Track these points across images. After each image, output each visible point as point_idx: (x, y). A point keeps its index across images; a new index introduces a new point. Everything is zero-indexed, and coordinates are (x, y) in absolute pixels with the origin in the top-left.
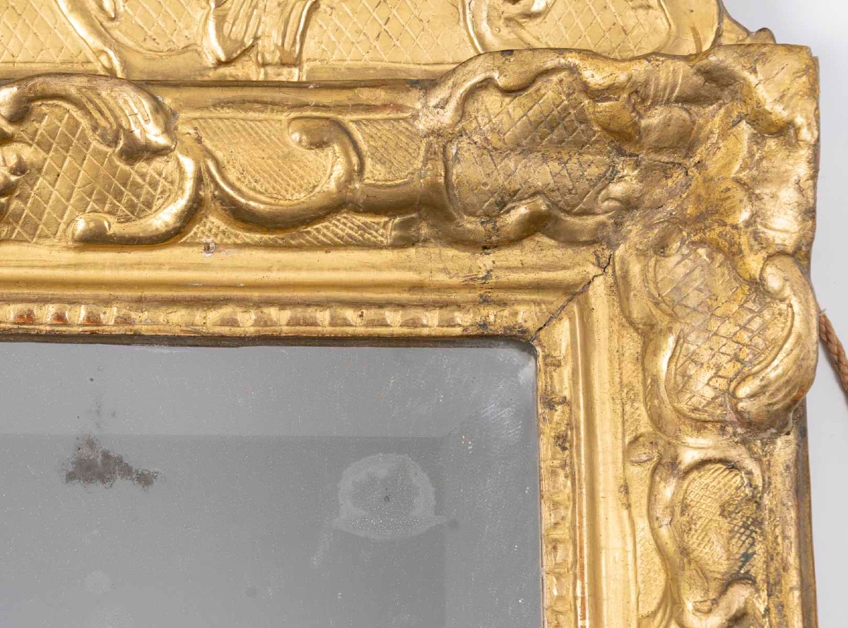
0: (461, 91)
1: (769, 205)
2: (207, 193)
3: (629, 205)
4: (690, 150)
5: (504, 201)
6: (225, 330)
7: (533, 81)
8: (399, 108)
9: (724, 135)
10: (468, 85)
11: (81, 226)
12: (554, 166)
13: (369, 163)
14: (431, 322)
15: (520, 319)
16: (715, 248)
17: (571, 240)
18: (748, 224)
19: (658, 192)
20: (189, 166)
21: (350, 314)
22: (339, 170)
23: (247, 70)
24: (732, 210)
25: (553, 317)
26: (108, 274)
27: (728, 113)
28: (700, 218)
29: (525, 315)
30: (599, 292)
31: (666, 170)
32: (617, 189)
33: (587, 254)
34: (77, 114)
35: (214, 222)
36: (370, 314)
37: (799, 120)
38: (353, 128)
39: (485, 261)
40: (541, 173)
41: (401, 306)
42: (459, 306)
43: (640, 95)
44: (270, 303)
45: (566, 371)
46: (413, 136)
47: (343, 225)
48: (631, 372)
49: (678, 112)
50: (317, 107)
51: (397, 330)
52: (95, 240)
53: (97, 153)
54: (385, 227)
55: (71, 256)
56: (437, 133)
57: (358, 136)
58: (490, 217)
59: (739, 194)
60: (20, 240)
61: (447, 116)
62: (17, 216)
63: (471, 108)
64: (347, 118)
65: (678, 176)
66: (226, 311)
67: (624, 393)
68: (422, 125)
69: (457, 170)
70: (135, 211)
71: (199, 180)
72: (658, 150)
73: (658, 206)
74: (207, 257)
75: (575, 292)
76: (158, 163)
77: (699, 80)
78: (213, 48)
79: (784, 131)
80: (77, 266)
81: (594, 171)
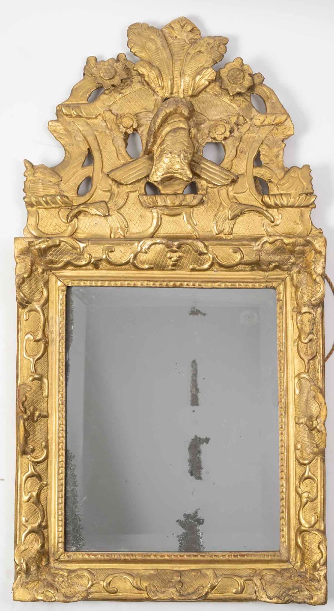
0: (262, 243)
1: (317, 266)
2: (215, 262)
3: (293, 264)
4: (304, 255)
5: (270, 263)
6: (219, 287)
7: (275, 241)
8: (250, 245)
9: (310, 252)
10: (263, 242)
11: (191, 267)
12: (279, 257)
13: (245, 256)
14: (257, 285)
15: (273, 285)
16: (308, 273)
17: (283, 270)
18: (314, 269)
19: (298, 262)
20: (211, 256)
21: (242, 284)
22: (239, 257)
23: (222, 235)
24: (311, 266)
25: (279, 285)
26: (197, 276)
27: (310, 249)
28: (306, 267)
29: (275, 284)
30: (288, 279)
31: (300, 258)
32: (291, 261)
33: (286, 272)
34: (190, 247)
35: (216, 266)
36: (246, 284)
37: (322, 251)
38: (242, 249)
39: (267, 274)
40: (277, 258)
41: (252, 282)
42: (262, 282)
43: (295, 244)
44: (227, 282)
45: (282, 295)
46: (253, 251)
47: (240, 267)
48: (294, 295)
49: (301, 248)
50: (235, 245)
51: (251, 287)
52: (193, 270)
53: (194, 254)
54: (248, 267)
55: (189, 273)
56: (258, 250)
57: (243, 251)
58: (267, 266)
59: (312, 263)
60: (180, 270)
61: (259, 247)
62: (179, 266)
63: (264, 246)
64: (241, 247)
65: (302, 259)
66: (219, 283)
67: (292, 299)
68: (255, 249)
69: (261, 257)
70: (201, 265)
71: (213, 259)
72: (298, 254)
73: (299, 264)
74: (215, 273)
75: (284, 280)
76: (205, 256)
77: (305, 242)
78: (215, 231)
79: (320, 252)
80: (190, 275)
81: (287, 258)
